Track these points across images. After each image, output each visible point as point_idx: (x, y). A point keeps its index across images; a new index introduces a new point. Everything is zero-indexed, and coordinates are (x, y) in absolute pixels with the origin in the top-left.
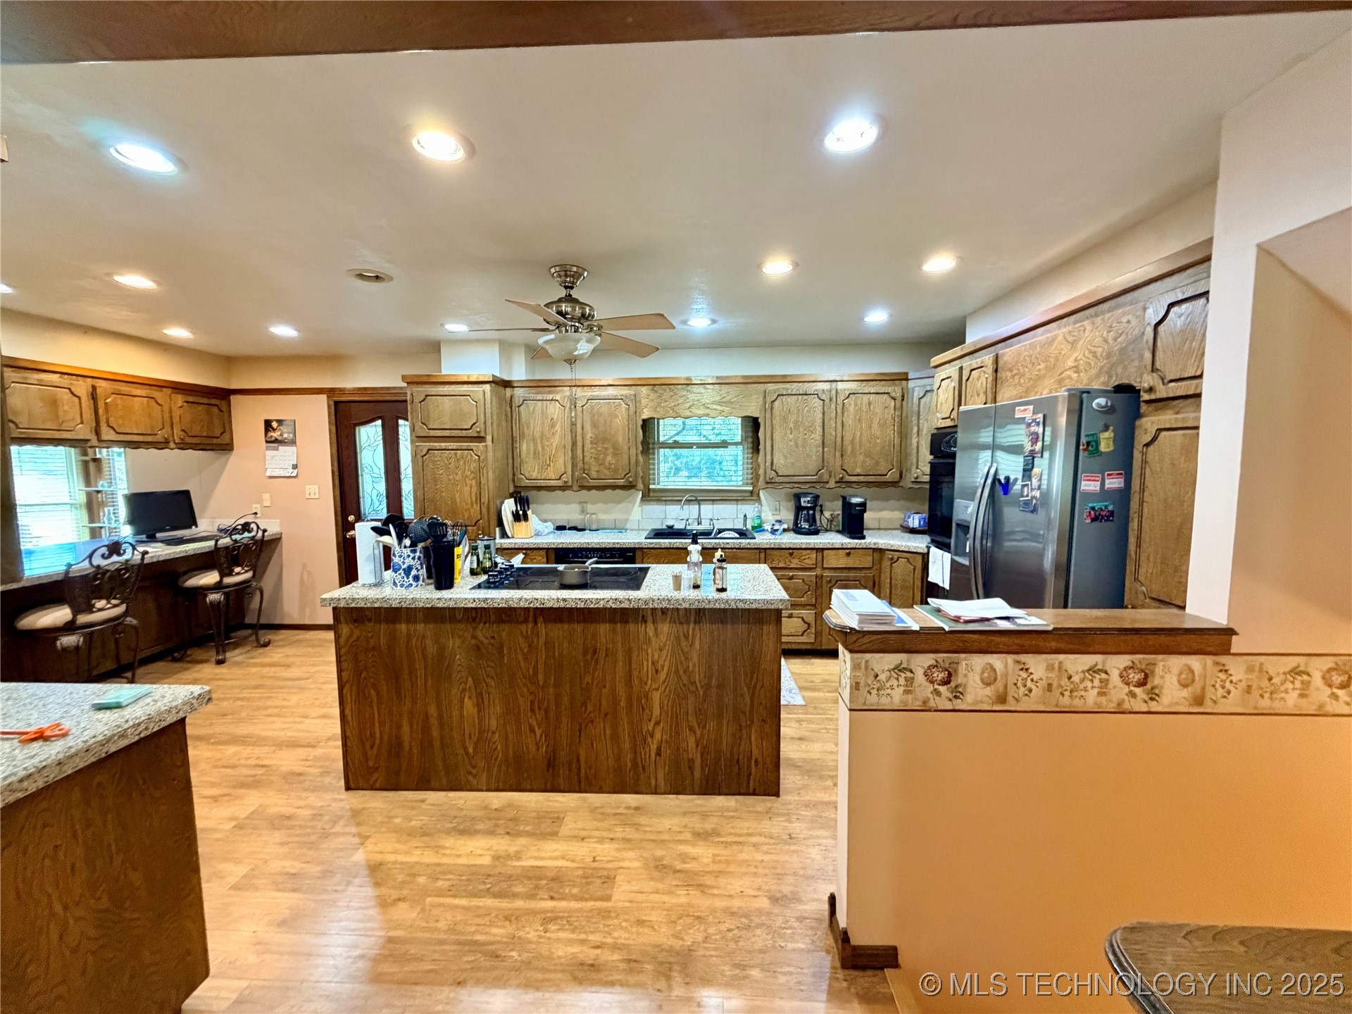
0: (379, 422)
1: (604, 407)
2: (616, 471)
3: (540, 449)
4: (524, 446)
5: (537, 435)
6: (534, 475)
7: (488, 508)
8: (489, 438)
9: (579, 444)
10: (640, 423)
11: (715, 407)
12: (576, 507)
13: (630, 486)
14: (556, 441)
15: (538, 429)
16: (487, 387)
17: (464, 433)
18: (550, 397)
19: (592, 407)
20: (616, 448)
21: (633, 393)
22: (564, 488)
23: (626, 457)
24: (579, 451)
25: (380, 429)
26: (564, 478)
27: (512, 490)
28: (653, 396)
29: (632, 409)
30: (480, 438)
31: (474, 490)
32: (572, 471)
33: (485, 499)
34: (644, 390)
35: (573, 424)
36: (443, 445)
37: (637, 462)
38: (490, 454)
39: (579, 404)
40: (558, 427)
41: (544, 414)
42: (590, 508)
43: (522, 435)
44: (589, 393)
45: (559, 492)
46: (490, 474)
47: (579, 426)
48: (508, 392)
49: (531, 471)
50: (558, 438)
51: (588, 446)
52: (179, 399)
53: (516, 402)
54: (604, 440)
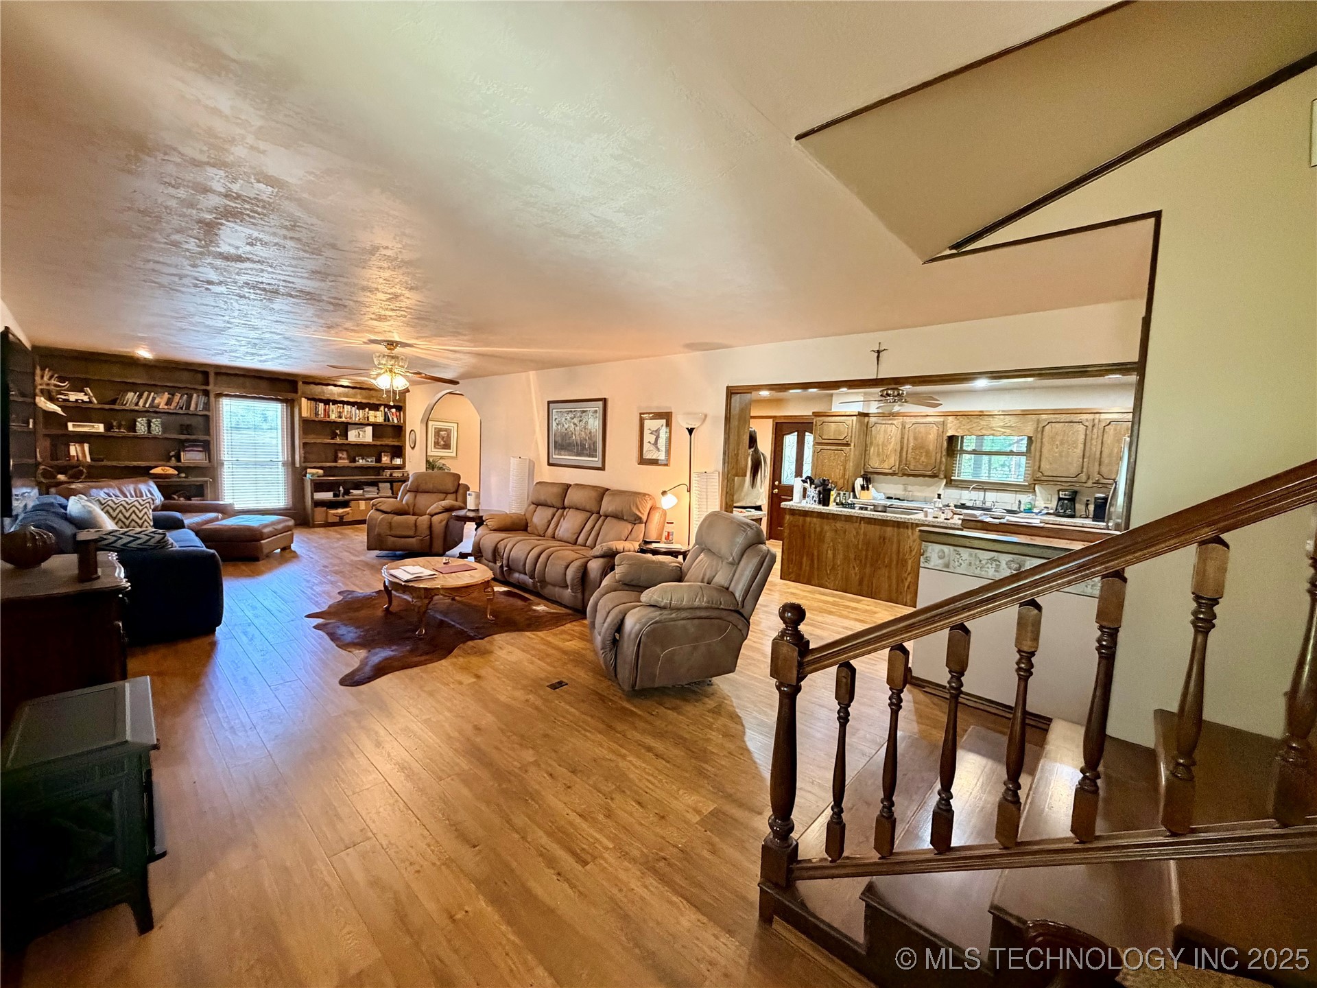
0: (796, 433)
1: (922, 429)
2: (926, 466)
3: (881, 450)
4: (872, 449)
5: (880, 443)
6: (876, 466)
7: (848, 482)
8: (852, 444)
9: (905, 450)
10: (945, 438)
11: (999, 429)
12: (901, 487)
13: (934, 476)
14: (891, 447)
15: (882, 440)
16: (855, 418)
17: (840, 442)
18: (890, 422)
19: (915, 429)
20: (928, 452)
21: (942, 420)
22: (893, 474)
23: (934, 458)
24: (904, 453)
25: (796, 437)
26: (893, 469)
27: (862, 473)
28: (956, 422)
29: (941, 430)
30: (848, 445)
31: (841, 472)
32: (899, 465)
33: (847, 477)
34: (950, 418)
35: (902, 438)
36: (829, 447)
37: (941, 462)
38: (852, 453)
39: (907, 426)
40: (893, 440)
41: (885, 431)
42: (910, 488)
43: (871, 443)
44: (914, 420)
45: (889, 476)
46: (851, 464)
47: (906, 439)
48: (866, 419)
49: (874, 463)
50: (893, 444)
51: (910, 451)
53: (870, 425)
54: (922, 447)
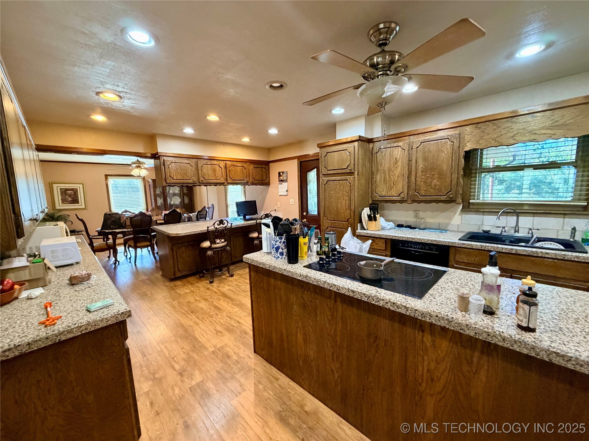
0: (315, 170)
2: (440, 190)
7: (354, 212)
8: (356, 173)
9: (413, 173)
10: (462, 154)
14: (398, 171)
15: (387, 166)
16: (356, 144)
18: (396, 144)
20: (441, 175)
21: (458, 132)
22: (401, 202)
23: (448, 180)
24: (413, 178)
25: (316, 173)
27: (370, 202)
28: (476, 131)
29: (456, 144)
30: (351, 173)
31: (347, 202)
33: (353, 208)
34: (468, 128)
35: (410, 160)
37: (458, 184)
38: (356, 182)
39: (415, 146)
40: (400, 163)
41: (391, 155)
42: (421, 214)
43: (378, 170)
44: (422, 138)
45: (398, 204)
46: (356, 193)
47: (414, 161)
48: (371, 145)
49: (382, 191)
51: (419, 174)
52: (252, 166)
53: (375, 151)
54: (432, 169)
